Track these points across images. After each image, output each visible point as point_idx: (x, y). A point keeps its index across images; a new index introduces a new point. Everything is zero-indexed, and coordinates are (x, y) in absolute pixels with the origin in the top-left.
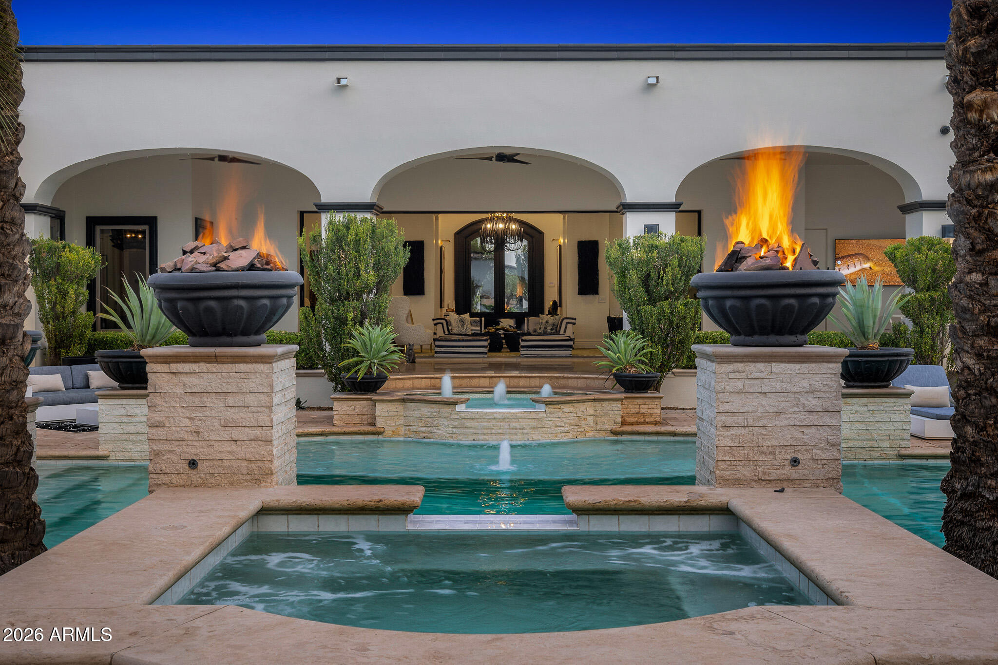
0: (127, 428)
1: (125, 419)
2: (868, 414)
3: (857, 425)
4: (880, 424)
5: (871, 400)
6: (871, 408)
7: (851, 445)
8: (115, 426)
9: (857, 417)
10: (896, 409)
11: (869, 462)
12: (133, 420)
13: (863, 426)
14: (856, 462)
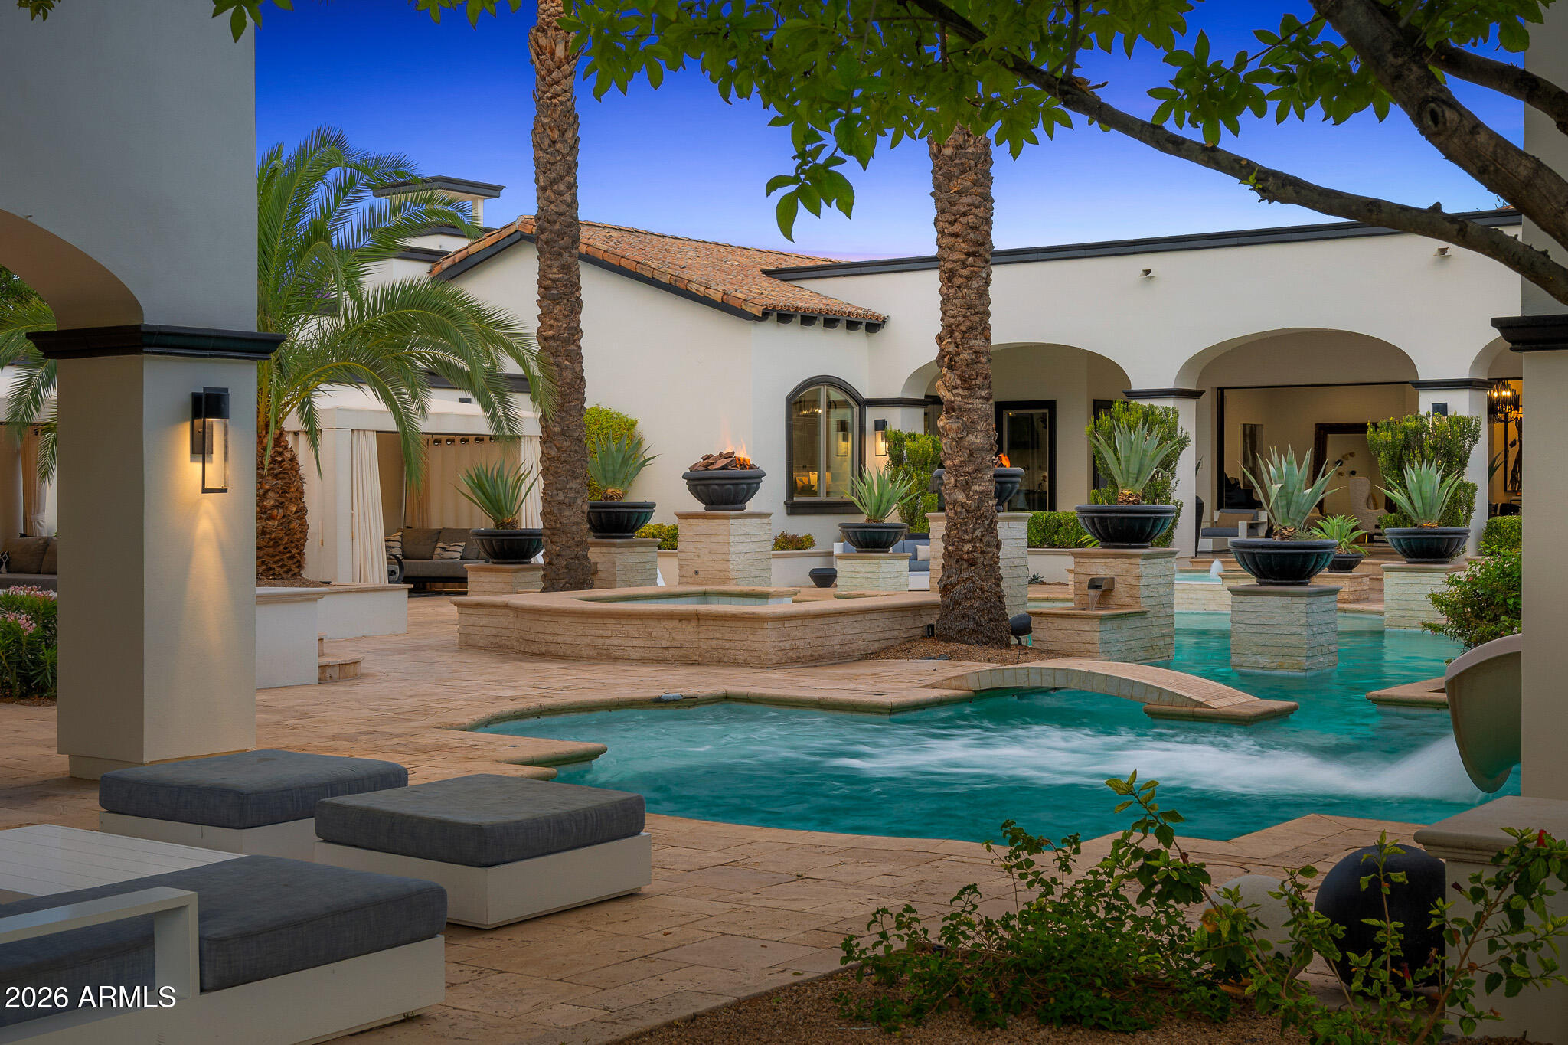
0: (855, 582)
1: (854, 575)
2: (1407, 587)
3: (1398, 596)
4: (1417, 596)
5: (1409, 574)
6: (1408, 581)
7: (1392, 614)
8: (848, 580)
9: (1397, 589)
10: (1432, 582)
11: (1408, 630)
12: (859, 575)
13: (1402, 598)
14: (1397, 629)
